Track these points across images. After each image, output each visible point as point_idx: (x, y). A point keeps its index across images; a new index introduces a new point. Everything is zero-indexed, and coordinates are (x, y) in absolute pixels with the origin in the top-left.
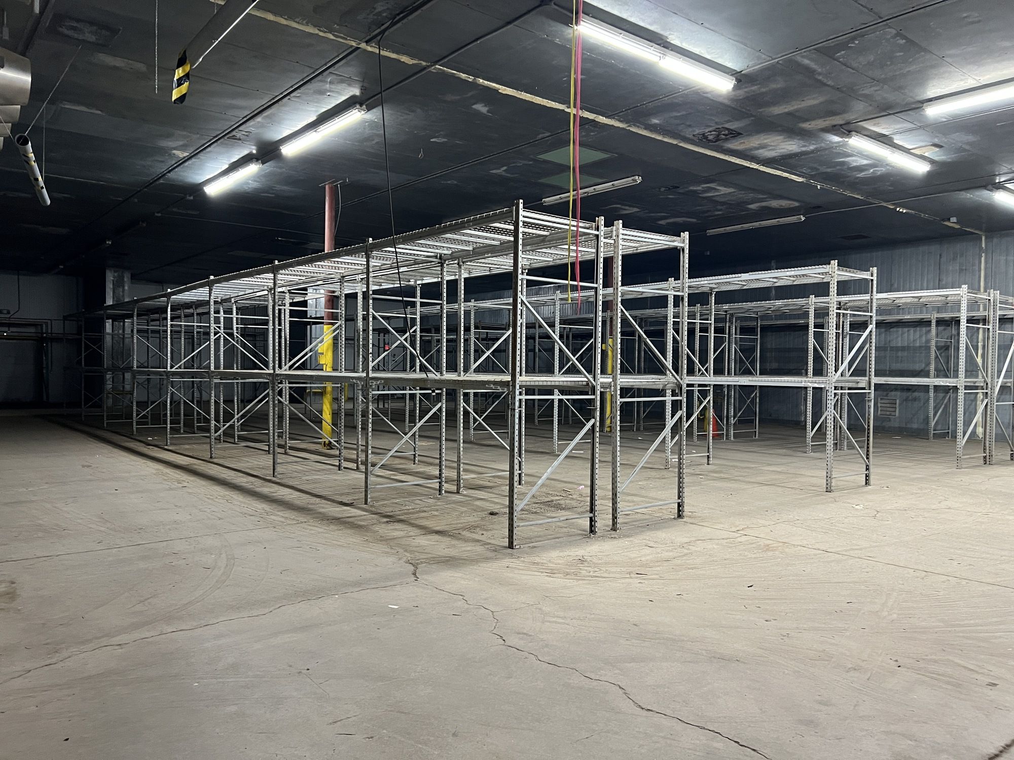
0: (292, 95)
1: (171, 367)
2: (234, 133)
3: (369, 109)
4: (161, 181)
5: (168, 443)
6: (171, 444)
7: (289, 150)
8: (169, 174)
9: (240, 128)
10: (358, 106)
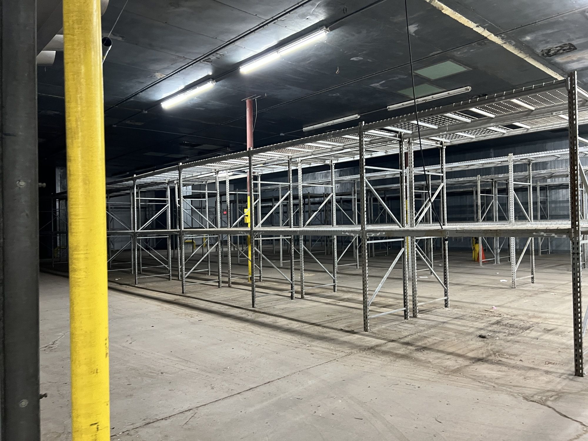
0: (279, 19)
1: (137, 230)
2: (210, 57)
3: (331, 30)
4: (132, 99)
5: (137, 283)
6: (138, 283)
7: (245, 70)
8: (141, 94)
9: (218, 52)
10: (325, 28)
